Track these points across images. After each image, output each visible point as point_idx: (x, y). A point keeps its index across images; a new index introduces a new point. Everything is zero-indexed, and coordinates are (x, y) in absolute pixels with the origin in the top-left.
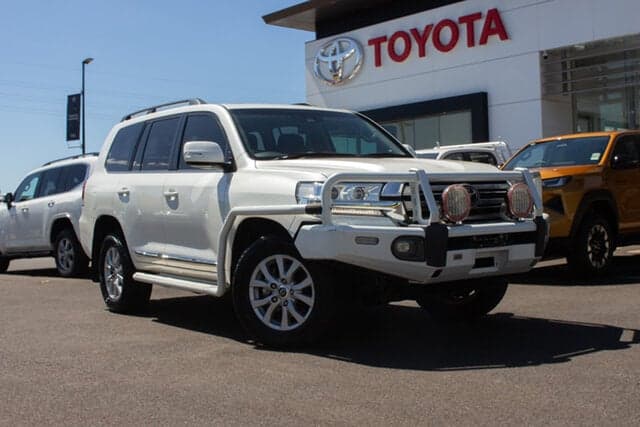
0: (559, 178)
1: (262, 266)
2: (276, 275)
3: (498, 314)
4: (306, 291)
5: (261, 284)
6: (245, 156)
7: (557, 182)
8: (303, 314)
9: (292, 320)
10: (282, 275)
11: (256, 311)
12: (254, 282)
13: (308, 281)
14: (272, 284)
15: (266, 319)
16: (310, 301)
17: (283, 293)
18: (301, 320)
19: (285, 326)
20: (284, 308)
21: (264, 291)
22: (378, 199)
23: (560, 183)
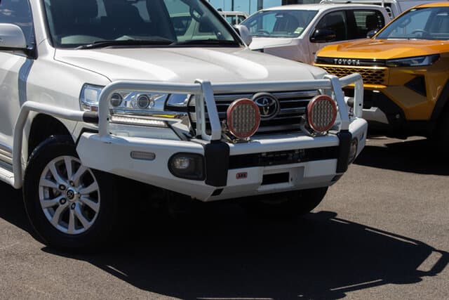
0: (425, 56)
1: (52, 166)
2: (65, 176)
3: (322, 213)
4: (93, 196)
5: (51, 184)
6: (47, 43)
7: (421, 61)
8: (90, 220)
9: (79, 224)
10: (71, 178)
11: (45, 211)
12: (44, 182)
13: (94, 187)
14: (61, 185)
15: (54, 220)
16: (96, 207)
17: (71, 195)
18: (87, 225)
19: (71, 230)
20: (72, 212)
21: (54, 191)
22: (161, 108)
23: (425, 62)
